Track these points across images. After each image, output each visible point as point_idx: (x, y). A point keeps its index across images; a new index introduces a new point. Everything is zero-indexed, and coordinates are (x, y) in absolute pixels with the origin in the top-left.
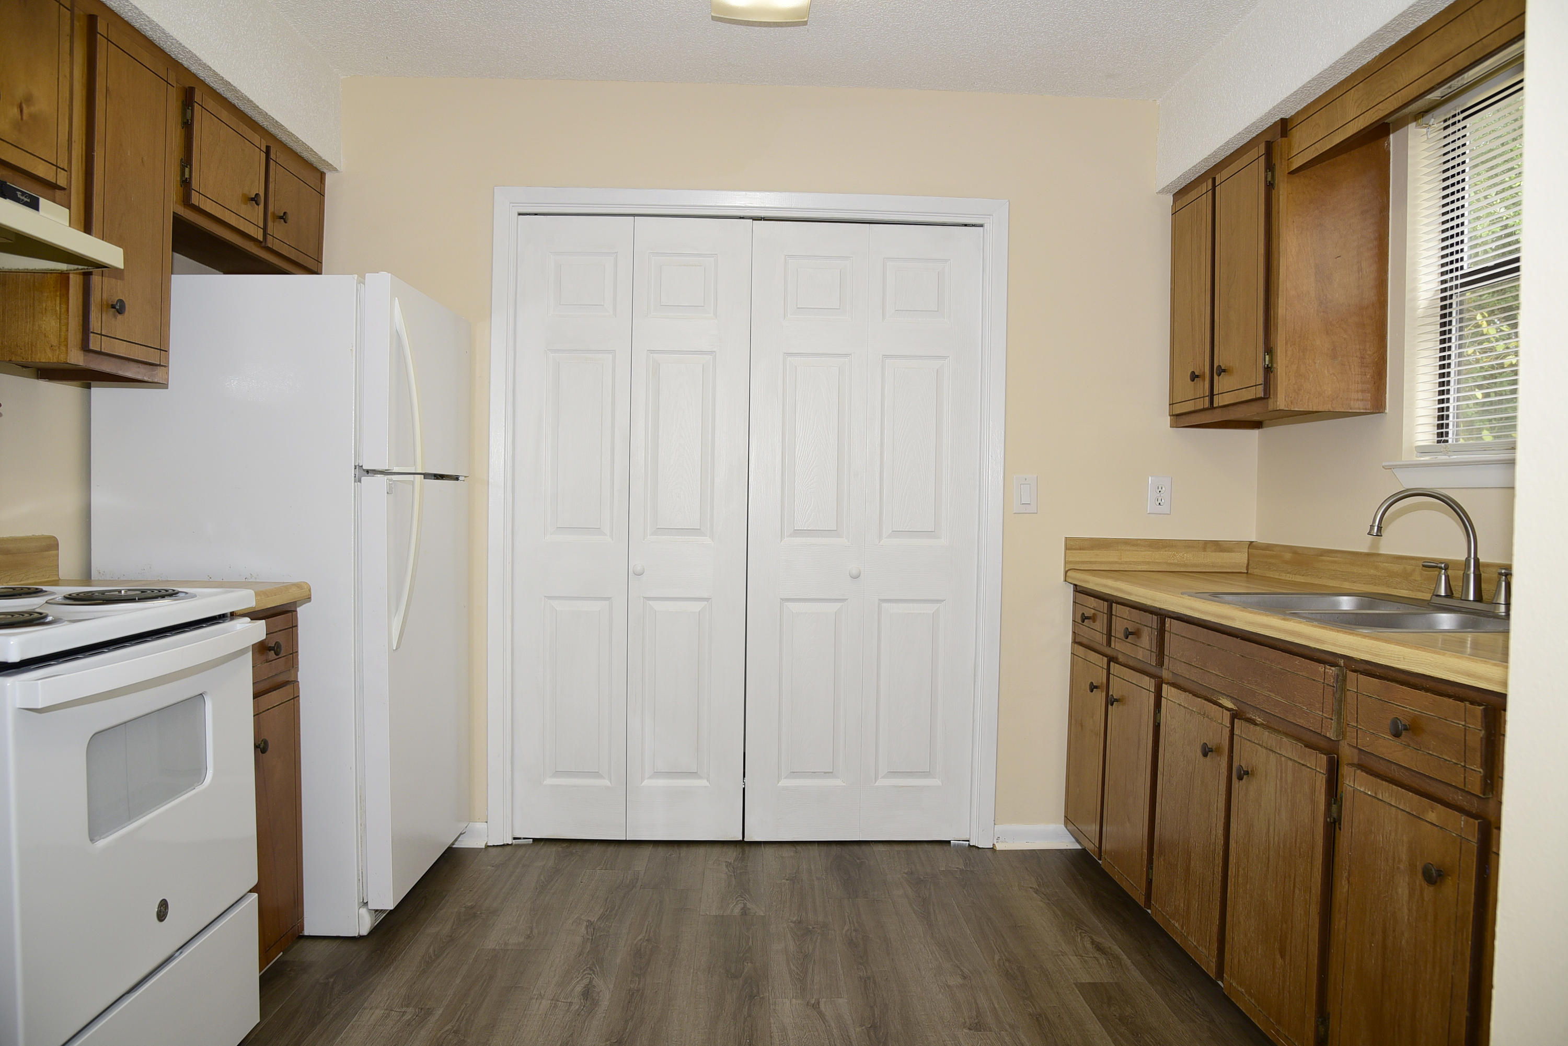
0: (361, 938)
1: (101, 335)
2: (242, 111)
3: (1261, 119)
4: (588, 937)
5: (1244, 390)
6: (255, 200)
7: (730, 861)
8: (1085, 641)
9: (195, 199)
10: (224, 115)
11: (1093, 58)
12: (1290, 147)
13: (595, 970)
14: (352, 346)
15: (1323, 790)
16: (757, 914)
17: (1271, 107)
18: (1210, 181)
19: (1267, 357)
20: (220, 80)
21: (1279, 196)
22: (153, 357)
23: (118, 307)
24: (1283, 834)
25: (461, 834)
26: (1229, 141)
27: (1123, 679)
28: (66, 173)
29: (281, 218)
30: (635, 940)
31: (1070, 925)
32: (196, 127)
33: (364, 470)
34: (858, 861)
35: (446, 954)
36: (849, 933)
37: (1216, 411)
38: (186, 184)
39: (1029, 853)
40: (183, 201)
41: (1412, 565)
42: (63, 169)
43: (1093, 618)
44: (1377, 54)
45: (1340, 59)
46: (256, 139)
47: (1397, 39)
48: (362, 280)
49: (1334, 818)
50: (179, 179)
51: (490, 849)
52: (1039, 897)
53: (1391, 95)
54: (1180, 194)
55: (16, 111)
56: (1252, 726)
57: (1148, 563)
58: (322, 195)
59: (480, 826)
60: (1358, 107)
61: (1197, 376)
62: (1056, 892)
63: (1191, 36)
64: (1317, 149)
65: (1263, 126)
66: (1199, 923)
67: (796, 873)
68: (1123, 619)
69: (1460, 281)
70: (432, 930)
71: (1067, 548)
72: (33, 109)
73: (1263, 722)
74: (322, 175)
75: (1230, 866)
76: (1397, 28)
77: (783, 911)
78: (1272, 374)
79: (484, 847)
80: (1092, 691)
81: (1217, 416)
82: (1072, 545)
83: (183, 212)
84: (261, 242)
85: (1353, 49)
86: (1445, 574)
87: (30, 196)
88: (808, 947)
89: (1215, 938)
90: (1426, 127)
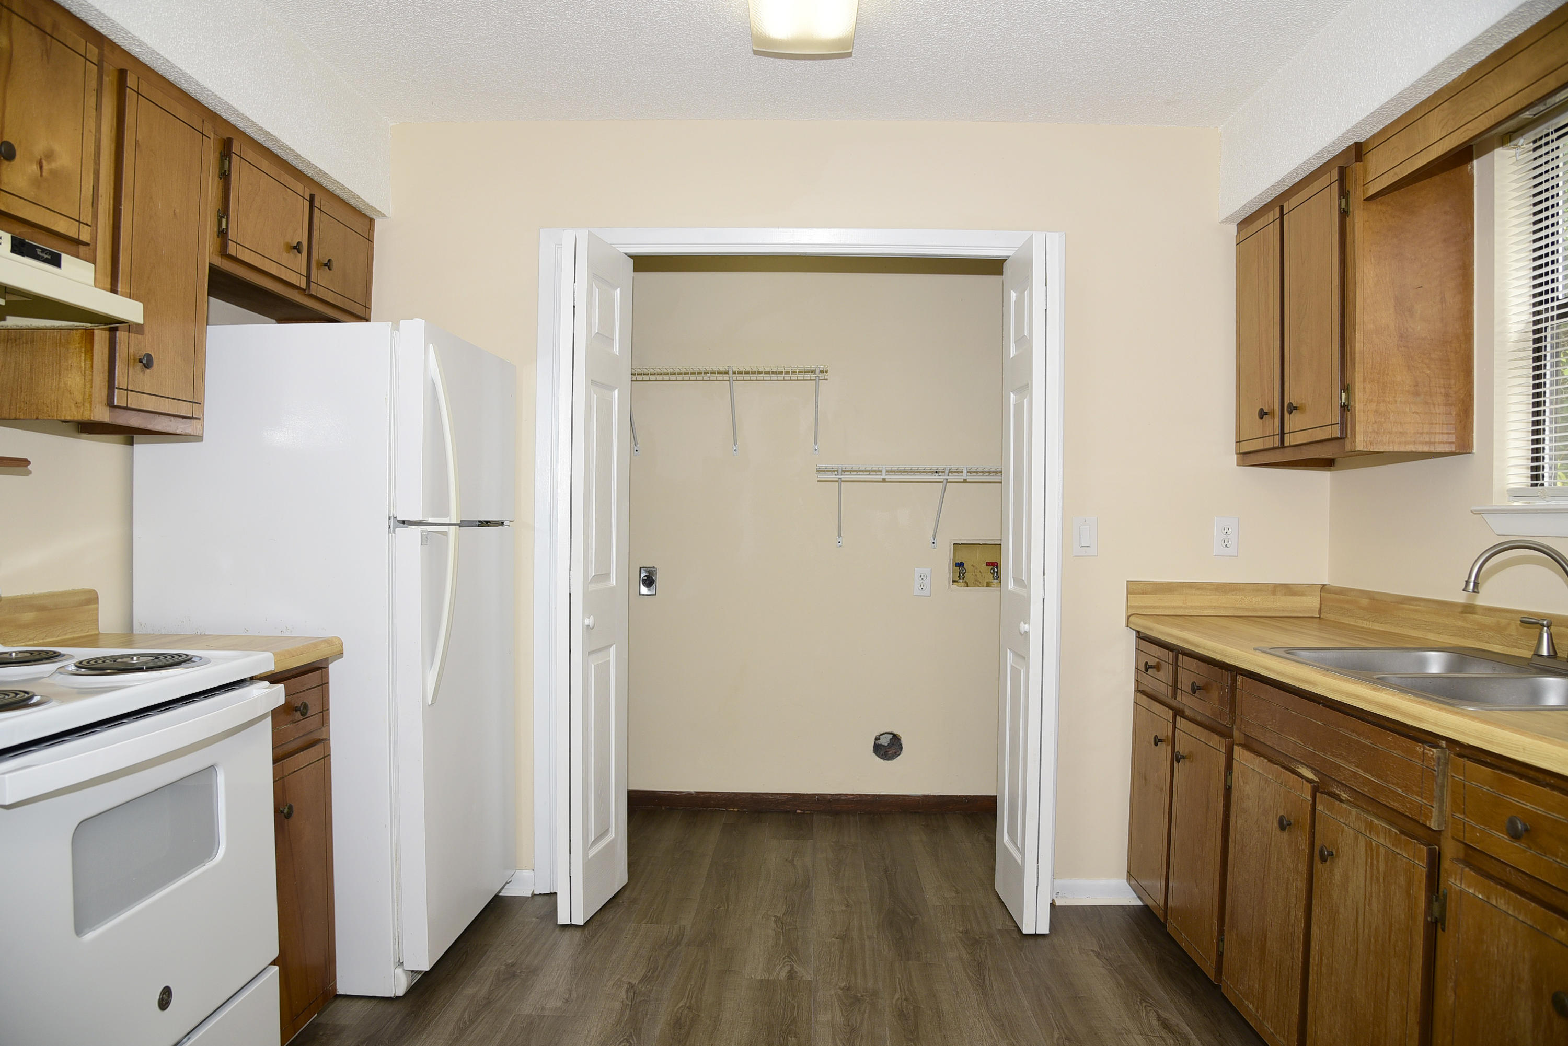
0: (397, 998)
1: (127, 390)
2: (285, 161)
3: (1334, 144)
4: (628, 1003)
5: (1318, 429)
6: (297, 249)
7: (779, 916)
8: (1148, 690)
9: (232, 249)
10: (265, 164)
11: (1152, 84)
12: (1365, 171)
13: (632, 1042)
14: (387, 395)
15: (1423, 886)
16: (804, 978)
17: (1345, 130)
18: (1277, 210)
19: (1343, 395)
20: (260, 130)
21: (1354, 224)
22: (185, 409)
23: (145, 362)
24: (1374, 927)
25: (507, 883)
26: (1298, 167)
27: (1191, 735)
28: (89, 227)
29: (326, 265)
30: (675, 1007)
31: (1134, 997)
32: (234, 177)
33: (399, 521)
34: (911, 917)
35: (481, 1019)
36: (899, 1003)
37: (1286, 450)
38: (223, 234)
39: (1090, 910)
40: (220, 252)
41: (1506, 618)
42: (87, 224)
43: (1157, 667)
44: (1464, 70)
45: (1424, 77)
46: (299, 188)
47: (1489, 53)
48: (396, 328)
49: (1436, 918)
50: (216, 230)
51: (536, 897)
52: (1101, 963)
53: (1481, 113)
54: (1245, 223)
55: (35, 168)
56: (1337, 802)
57: (1215, 608)
58: (370, 241)
59: (526, 874)
60: (1443, 127)
61: (1266, 414)
62: (1119, 956)
63: (1255, 59)
64: (1396, 174)
65: (1335, 150)
66: (1276, 1009)
67: (846, 930)
68: (1189, 674)
69: (1556, 313)
70: (469, 991)
71: (1128, 593)
72: (54, 165)
73: (1349, 798)
74: (371, 221)
75: (1312, 953)
76: (1490, 41)
77: (832, 975)
78: (1349, 413)
79: (530, 896)
80: (1156, 745)
81: (1288, 456)
82: (1134, 589)
83: (220, 263)
84: (305, 290)
85: (1438, 65)
86: (1547, 632)
87: (51, 253)
88: (856, 1019)
89: (1294, 1029)
90: (1515, 148)
